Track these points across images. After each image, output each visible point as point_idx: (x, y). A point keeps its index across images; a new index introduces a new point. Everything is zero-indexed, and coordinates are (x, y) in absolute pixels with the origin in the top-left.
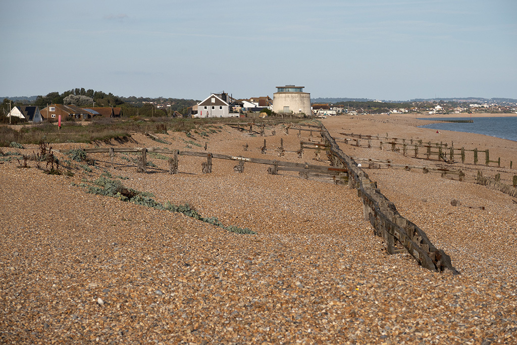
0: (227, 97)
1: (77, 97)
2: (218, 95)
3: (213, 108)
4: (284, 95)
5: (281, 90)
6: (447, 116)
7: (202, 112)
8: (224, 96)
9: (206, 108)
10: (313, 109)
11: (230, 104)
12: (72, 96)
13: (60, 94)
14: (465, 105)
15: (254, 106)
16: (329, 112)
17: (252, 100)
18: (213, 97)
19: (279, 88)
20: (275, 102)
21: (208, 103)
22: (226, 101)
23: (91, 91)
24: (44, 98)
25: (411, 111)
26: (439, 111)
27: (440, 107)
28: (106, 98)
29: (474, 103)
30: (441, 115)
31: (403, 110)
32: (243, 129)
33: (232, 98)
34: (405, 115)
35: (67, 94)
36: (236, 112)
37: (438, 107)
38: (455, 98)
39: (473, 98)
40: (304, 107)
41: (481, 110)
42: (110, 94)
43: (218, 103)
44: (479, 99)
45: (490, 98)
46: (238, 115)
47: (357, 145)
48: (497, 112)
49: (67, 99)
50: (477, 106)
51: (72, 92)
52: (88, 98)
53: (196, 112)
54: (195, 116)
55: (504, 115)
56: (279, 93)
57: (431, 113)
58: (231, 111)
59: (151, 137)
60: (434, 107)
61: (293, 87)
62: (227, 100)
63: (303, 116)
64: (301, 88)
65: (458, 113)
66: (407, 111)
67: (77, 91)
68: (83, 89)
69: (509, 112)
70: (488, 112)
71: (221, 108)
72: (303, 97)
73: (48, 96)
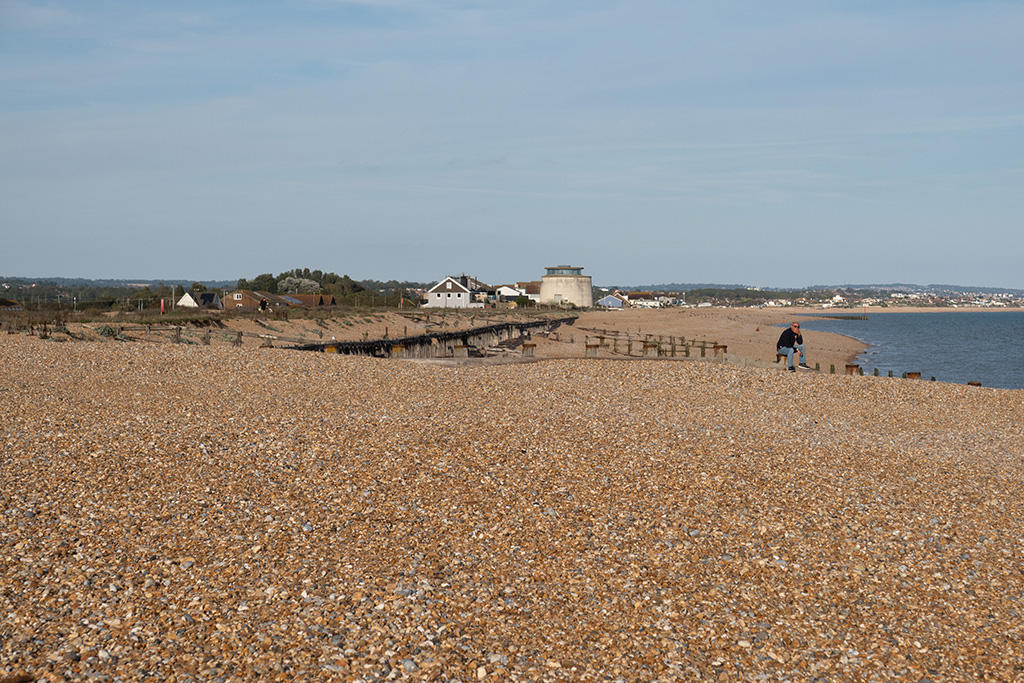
0: (469, 280)
1: (297, 281)
2: (455, 279)
3: (449, 296)
4: (555, 279)
5: (551, 272)
6: (849, 311)
7: (434, 300)
8: (464, 280)
9: (439, 295)
10: (629, 298)
11: (472, 290)
12: (289, 280)
13: (274, 277)
14: (883, 295)
15: (518, 294)
16: (652, 303)
17: (516, 286)
18: (449, 281)
19: (549, 269)
20: (544, 289)
21: (443, 288)
22: (466, 286)
23: (318, 274)
24: (251, 283)
25: (795, 304)
26: (837, 303)
27: (841, 298)
28: (339, 283)
29: (897, 292)
30: (841, 309)
31: (783, 302)
32: (419, 320)
33: (476, 282)
34: (787, 309)
35: (283, 276)
36: (480, 301)
37: (838, 298)
38: (874, 285)
39: (901, 285)
40: (582, 296)
41: (901, 302)
42: (346, 276)
43: (455, 289)
44: (909, 286)
45: (926, 285)
46: (482, 305)
47: (557, 340)
48: (926, 306)
49: (284, 284)
50: (903, 296)
51: (291, 275)
52: (313, 282)
53: (427, 302)
54: (425, 306)
55: (936, 309)
56: (549, 275)
57: (825, 305)
58: (473, 299)
59: (261, 324)
60: (831, 298)
61: (568, 268)
62: (469, 286)
63: (570, 307)
64: (579, 270)
65: (867, 306)
66: (790, 303)
67: (299, 273)
68: (307, 270)
69: (944, 305)
70: (912, 305)
71: (459, 296)
72: (581, 282)
73: (257, 279)
